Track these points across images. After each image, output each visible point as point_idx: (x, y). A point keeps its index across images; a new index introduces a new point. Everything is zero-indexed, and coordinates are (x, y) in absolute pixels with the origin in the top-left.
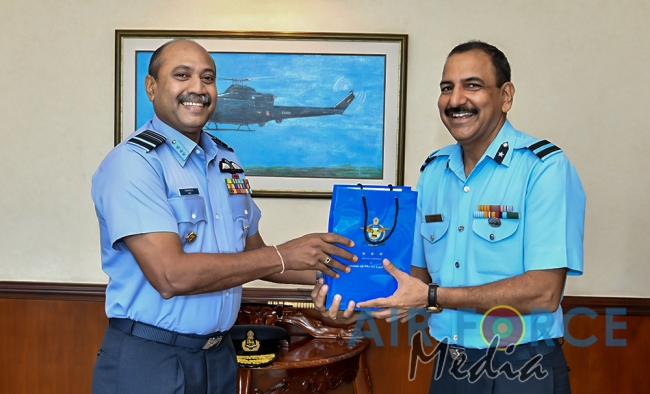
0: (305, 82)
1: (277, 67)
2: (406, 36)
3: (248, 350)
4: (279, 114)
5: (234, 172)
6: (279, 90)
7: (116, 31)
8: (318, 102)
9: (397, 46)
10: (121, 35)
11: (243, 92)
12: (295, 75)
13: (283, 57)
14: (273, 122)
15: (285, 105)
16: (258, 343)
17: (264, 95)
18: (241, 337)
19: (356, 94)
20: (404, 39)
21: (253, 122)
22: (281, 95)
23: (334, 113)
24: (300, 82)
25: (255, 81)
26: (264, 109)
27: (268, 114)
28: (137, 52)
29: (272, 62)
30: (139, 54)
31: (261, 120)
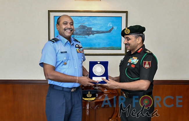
0: (100, 24)
1: (93, 20)
2: (127, 11)
3: (88, 96)
4: (93, 33)
5: (79, 48)
6: (93, 26)
7: (48, 11)
8: (103, 29)
9: (125, 14)
10: (49, 12)
11: (84, 27)
12: (97, 22)
13: (94, 17)
14: (92, 35)
15: (95, 30)
16: (91, 95)
17: (89, 28)
18: (86, 93)
19: (114, 27)
20: (126, 12)
21: (86, 35)
22: (93, 28)
23: (108, 32)
24: (99, 24)
25: (86, 24)
26: (89, 32)
27: (90, 33)
28: (54, 16)
29: (91, 19)
30: (55, 17)
31: (89, 34)
